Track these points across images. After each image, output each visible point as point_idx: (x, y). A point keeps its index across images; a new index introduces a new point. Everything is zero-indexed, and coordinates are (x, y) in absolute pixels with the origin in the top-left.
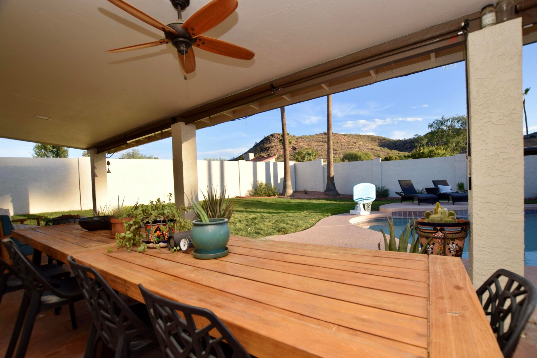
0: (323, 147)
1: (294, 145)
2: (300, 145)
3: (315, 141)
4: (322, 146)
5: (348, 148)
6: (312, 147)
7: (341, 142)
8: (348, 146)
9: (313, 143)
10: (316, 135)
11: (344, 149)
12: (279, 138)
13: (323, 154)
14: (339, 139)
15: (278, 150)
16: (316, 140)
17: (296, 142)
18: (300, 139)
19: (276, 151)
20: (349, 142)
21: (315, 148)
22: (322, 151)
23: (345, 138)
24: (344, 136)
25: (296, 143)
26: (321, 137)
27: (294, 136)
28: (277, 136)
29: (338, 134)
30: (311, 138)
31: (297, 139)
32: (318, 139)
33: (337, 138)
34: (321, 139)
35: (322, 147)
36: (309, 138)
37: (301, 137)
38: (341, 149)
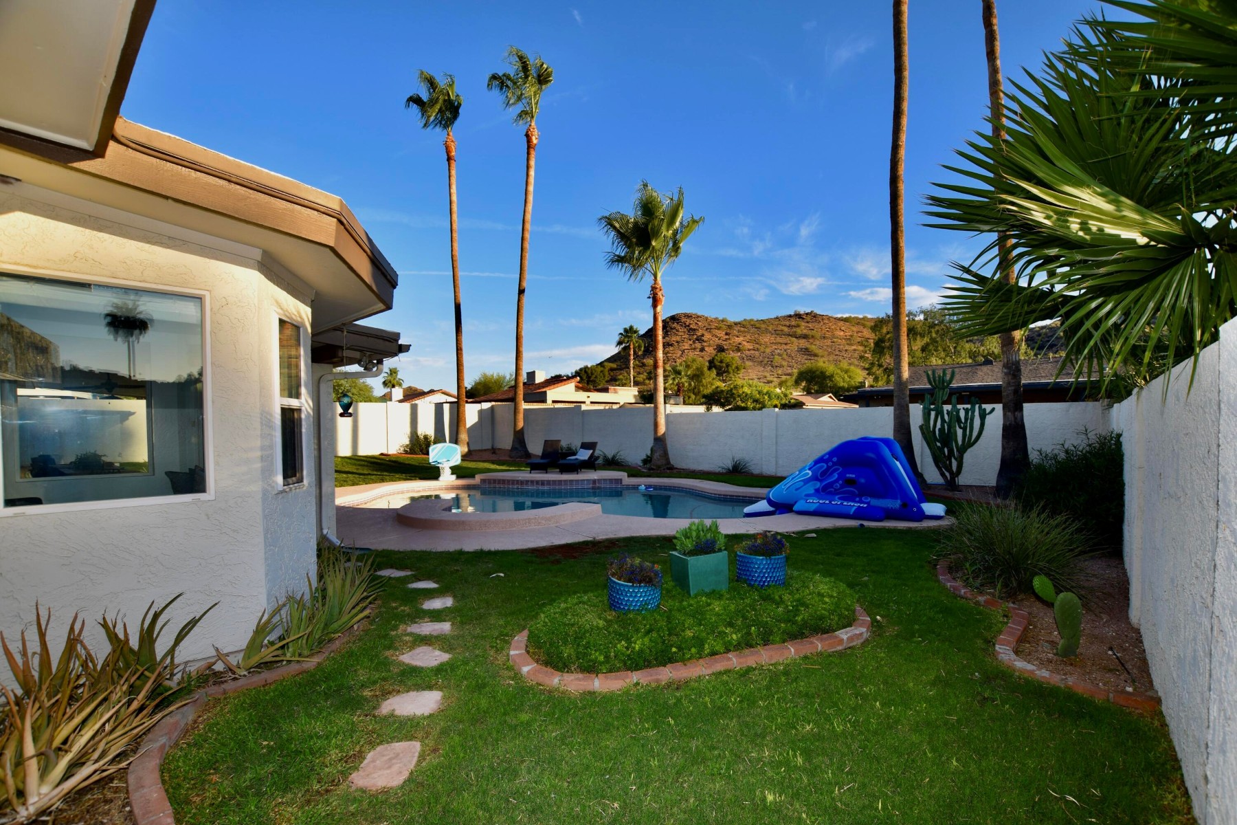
0: (788, 347)
1: (720, 341)
2: (734, 342)
3: (770, 332)
4: (786, 344)
5: (846, 350)
6: (762, 349)
7: (834, 336)
8: (847, 347)
9: (766, 339)
10: (777, 318)
11: (837, 353)
12: (687, 324)
13: (785, 363)
14: (830, 330)
15: (683, 351)
16: (773, 332)
17: (726, 334)
18: (737, 328)
19: (678, 355)
20: (851, 336)
21: (768, 350)
22: (785, 356)
23: (843, 328)
24: (842, 323)
25: (727, 337)
26: (788, 323)
27: (723, 321)
28: (683, 320)
29: (829, 318)
30: (763, 326)
31: (730, 327)
32: (781, 328)
33: (824, 327)
34: (786, 329)
35: (785, 347)
36: (758, 325)
37: (739, 323)
38: (830, 354)
